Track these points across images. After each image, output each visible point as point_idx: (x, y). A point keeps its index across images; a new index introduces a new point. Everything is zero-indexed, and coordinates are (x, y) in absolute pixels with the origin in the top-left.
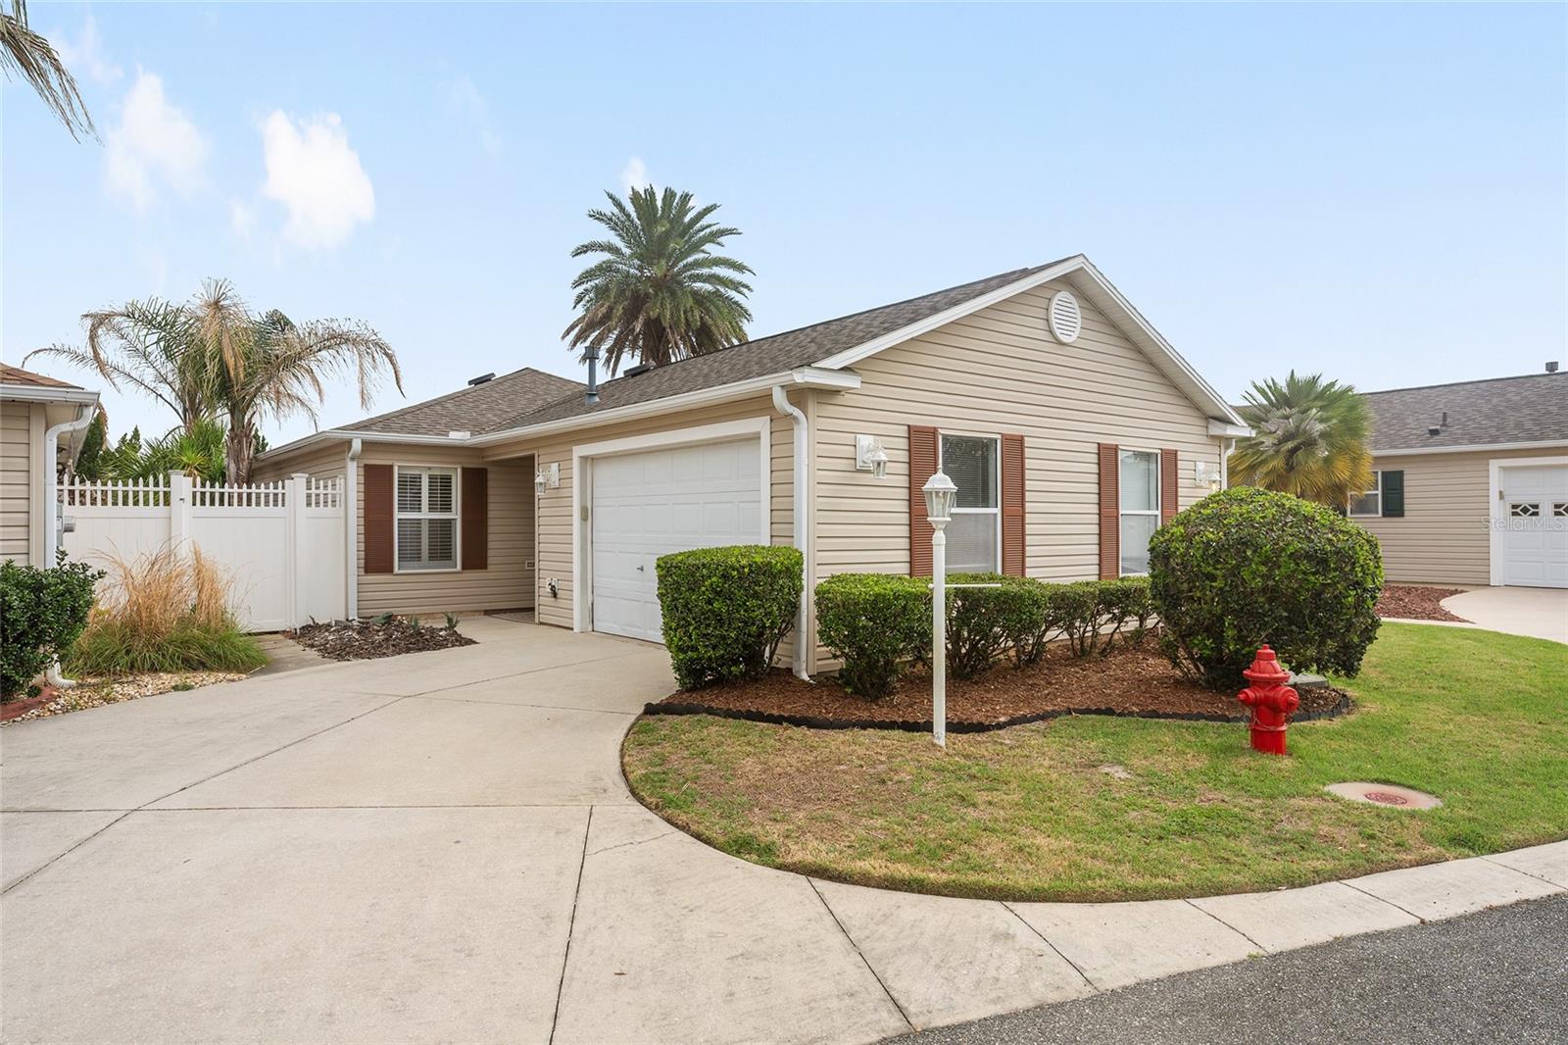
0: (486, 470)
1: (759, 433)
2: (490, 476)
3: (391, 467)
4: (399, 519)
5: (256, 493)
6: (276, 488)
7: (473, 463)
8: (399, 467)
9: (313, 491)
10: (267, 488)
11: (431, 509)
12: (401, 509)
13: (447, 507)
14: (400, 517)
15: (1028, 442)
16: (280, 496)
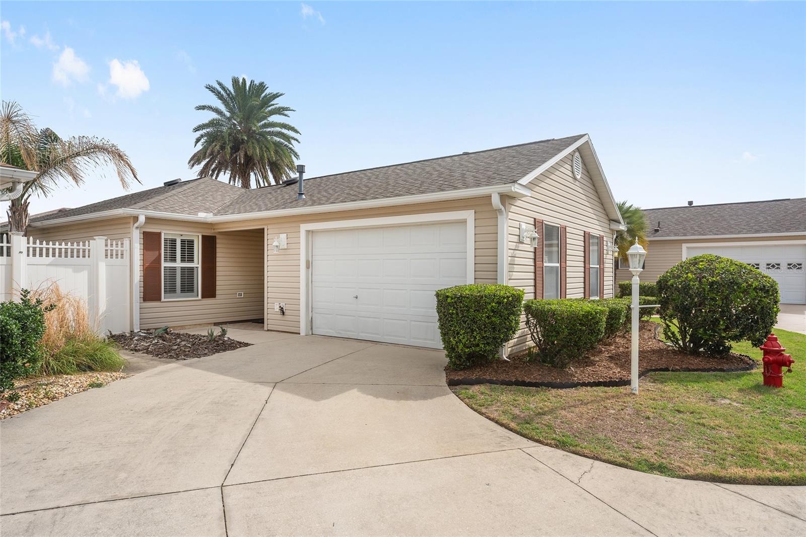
0: (215, 236)
1: (466, 219)
2: (218, 241)
3: (160, 234)
4: (165, 267)
5: (71, 249)
6: (84, 245)
7: (208, 233)
8: (164, 233)
9: (109, 248)
10: (78, 245)
11: (183, 260)
12: (166, 260)
13: (191, 260)
14: (165, 266)
15: (568, 230)
16: (87, 251)
